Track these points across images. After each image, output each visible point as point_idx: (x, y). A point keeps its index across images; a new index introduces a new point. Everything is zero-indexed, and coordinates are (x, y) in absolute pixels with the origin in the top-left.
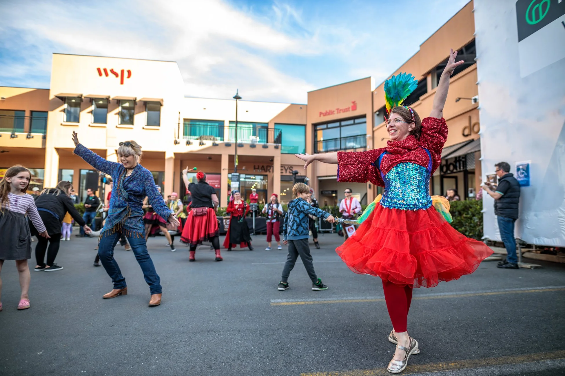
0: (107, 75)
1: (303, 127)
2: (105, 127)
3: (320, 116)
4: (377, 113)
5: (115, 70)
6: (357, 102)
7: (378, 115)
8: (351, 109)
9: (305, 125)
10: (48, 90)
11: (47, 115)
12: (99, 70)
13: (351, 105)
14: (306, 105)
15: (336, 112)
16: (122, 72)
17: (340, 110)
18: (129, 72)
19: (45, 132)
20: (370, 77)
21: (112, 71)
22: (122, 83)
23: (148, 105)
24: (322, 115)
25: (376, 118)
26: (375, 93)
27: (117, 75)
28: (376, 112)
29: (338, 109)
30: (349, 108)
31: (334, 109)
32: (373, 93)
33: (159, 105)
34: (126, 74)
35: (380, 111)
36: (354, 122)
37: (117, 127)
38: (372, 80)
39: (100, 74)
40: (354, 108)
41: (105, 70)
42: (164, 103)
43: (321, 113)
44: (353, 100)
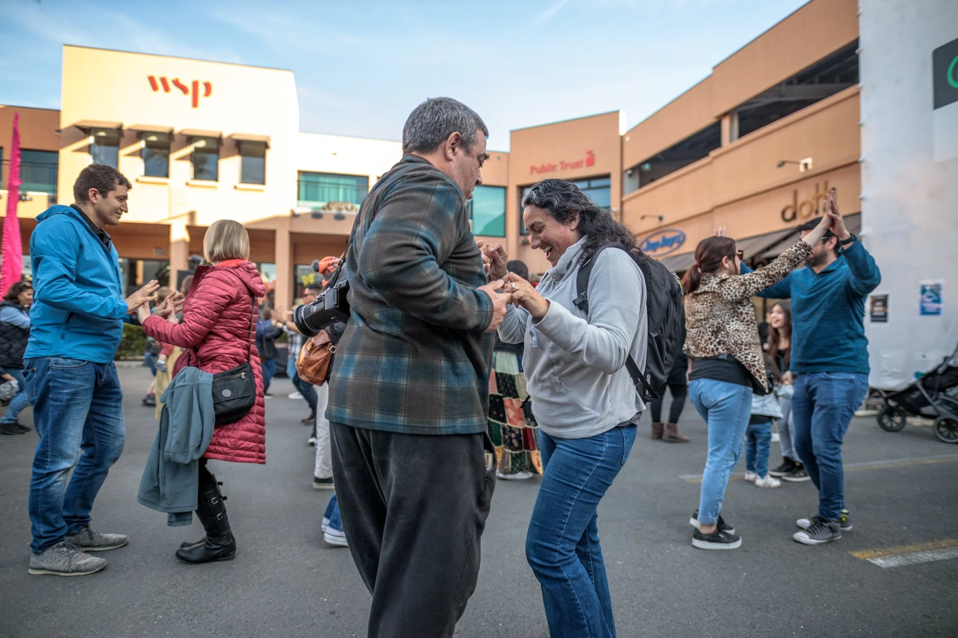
0: (167, 89)
1: (502, 191)
2: (165, 184)
3: (532, 173)
4: (629, 172)
5: (182, 82)
6: (596, 152)
7: (630, 175)
8: (584, 164)
9: (505, 188)
10: (57, 112)
11: (57, 158)
12: (152, 80)
13: (584, 157)
14: (508, 154)
15: (559, 168)
16: (195, 84)
17: (567, 165)
18: (208, 86)
19: (55, 191)
20: (617, 112)
21: (176, 83)
22: (195, 104)
23: (243, 147)
24: (535, 172)
25: (627, 180)
26: (627, 139)
27: (184, 90)
28: (626, 171)
29: (562, 163)
30: (582, 162)
31: (556, 162)
32: (622, 138)
33: (263, 148)
34: (202, 90)
35: (633, 169)
36: (589, 185)
37: (187, 184)
38: (622, 117)
39: (155, 88)
40: (591, 162)
41: (164, 81)
42: (271, 144)
43: (533, 169)
44: (589, 149)
